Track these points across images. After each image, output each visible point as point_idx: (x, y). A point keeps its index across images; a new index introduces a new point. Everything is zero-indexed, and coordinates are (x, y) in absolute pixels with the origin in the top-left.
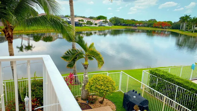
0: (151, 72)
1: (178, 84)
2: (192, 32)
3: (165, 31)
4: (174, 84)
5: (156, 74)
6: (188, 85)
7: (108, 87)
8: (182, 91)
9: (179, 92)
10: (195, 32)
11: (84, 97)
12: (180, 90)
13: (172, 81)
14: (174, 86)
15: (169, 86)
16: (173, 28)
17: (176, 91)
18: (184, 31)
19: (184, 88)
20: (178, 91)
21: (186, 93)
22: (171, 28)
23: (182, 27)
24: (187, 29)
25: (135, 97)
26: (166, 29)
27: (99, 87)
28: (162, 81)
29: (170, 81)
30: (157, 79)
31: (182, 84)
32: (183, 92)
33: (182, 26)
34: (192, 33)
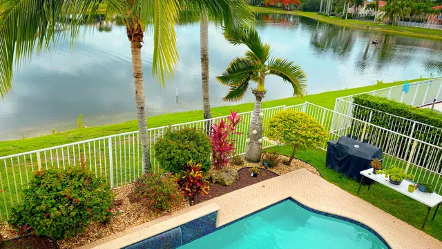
0: (357, 100)
1: (418, 118)
2: (344, 18)
3: (290, 15)
4: (409, 118)
5: (369, 104)
6: (437, 118)
7: (316, 132)
8: (423, 130)
9: (419, 132)
10: (348, 18)
11: (254, 157)
12: (420, 129)
13: (405, 113)
14: (409, 122)
15: (398, 124)
16: (305, 9)
17: (413, 131)
18: (327, 15)
19: (429, 124)
20: (415, 130)
21: (433, 132)
22: (300, 10)
23: (323, 8)
24: (333, 11)
25: (357, 146)
26: (291, 10)
27: (303, 133)
28: (383, 116)
29: (400, 115)
30: (371, 113)
31: (426, 118)
32: (427, 131)
33: (323, 4)
34: (343, 21)
